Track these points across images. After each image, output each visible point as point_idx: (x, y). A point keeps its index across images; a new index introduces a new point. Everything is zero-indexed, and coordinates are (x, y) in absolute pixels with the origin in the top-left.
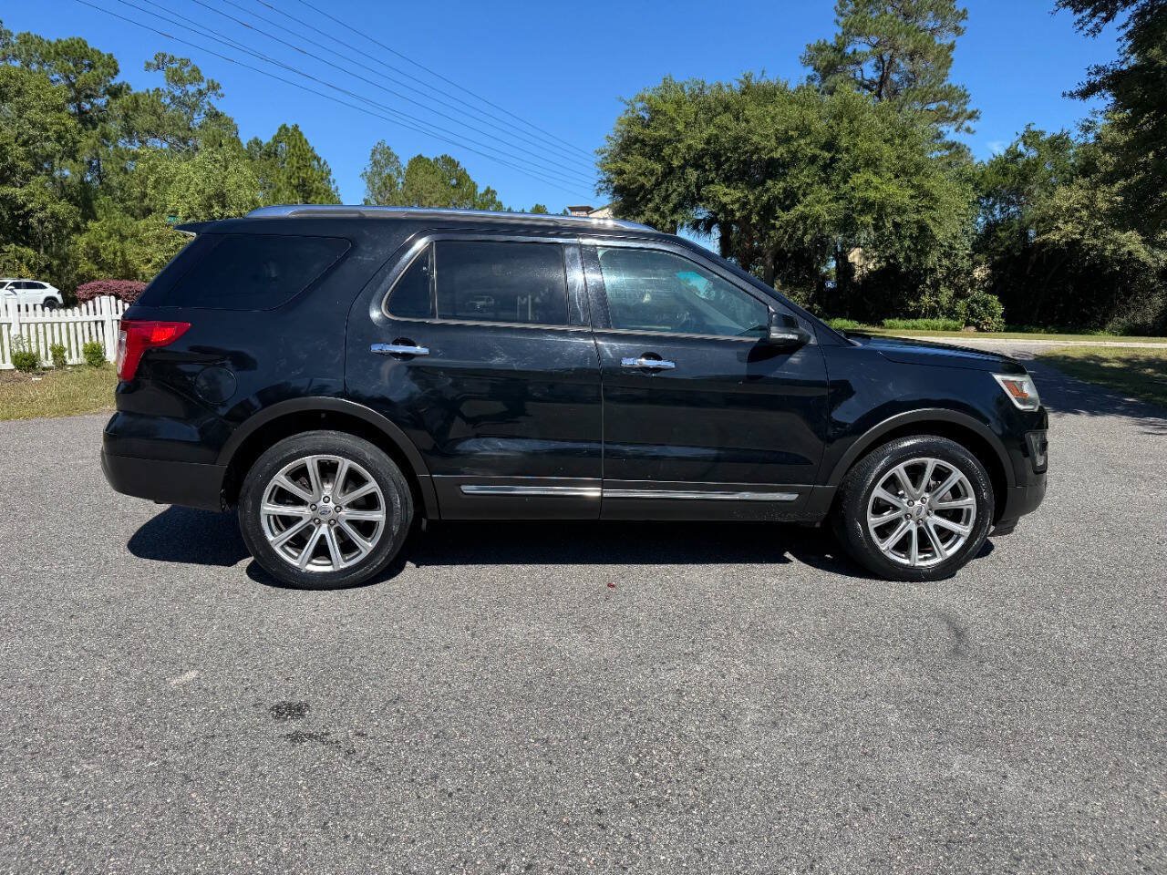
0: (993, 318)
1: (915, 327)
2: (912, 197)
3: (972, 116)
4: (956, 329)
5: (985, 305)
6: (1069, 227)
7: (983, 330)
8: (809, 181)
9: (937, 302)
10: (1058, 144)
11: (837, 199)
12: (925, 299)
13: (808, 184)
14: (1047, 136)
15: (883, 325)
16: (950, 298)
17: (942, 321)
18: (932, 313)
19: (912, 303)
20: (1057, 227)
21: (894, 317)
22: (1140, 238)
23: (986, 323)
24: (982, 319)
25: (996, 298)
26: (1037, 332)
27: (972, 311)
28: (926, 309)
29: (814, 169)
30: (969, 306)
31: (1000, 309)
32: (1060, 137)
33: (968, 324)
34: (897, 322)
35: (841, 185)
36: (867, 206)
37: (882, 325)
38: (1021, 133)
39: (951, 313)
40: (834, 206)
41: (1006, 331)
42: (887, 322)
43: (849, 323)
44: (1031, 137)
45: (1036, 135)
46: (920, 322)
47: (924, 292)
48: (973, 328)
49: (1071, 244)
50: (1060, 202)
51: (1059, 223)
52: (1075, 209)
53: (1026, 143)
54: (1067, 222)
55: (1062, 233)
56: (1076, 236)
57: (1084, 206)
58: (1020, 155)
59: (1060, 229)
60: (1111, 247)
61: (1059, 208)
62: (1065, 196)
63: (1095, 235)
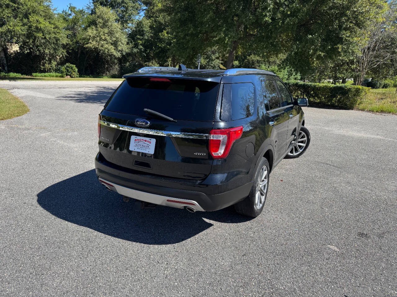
0: (75, 73)
1: (45, 76)
2: (54, 28)
4: (62, 77)
5: (72, 68)
6: (94, 43)
7: (72, 77)
8: (9, 15)
9: (51, 67)
10: (81, 12)
11: (24, 25)
12: (47, 65)
13: (8, 16)
14: (78, 9)
16: (56, 65)
17: (54, 74)
18: (49, 71)
19: (42, 67)
20: (90, 42)
21: (36, 72)
22: (114, 48)
23: (73, 75)
24: (71, 73)
25: (75, 66)
26: (87, 77)
27: (68, 70)
28: (47, 69)
29: (10, 10)
30: (66, 69)
31: (77, 70)
32: (82, 11)
33: (67, 75)
34: (37, 74)
36: (38, 29)
37: (31, 75)
38: (69, 6)
39: (57, 71)
40: (23, 28)
41: (80, 77)
42: (34, 74)
43: (17, 74)
44: (72, 8)
45: (74, 8)
46: (46, 74)
47: (46, 63)
48: (69, 77)
49: (96, 49)
50: (90, 34)
51: (91, 41)
52: (94, 37)
53: (71, 11)
54: (93, 41)
55: (92, 44)
56: (96, 46)
57: (97, 36)
58: (70, 15)
59: (91, 43)
60: (107, 50)
61: (90, 36)
62: (91, 32)
63: (102, 46)
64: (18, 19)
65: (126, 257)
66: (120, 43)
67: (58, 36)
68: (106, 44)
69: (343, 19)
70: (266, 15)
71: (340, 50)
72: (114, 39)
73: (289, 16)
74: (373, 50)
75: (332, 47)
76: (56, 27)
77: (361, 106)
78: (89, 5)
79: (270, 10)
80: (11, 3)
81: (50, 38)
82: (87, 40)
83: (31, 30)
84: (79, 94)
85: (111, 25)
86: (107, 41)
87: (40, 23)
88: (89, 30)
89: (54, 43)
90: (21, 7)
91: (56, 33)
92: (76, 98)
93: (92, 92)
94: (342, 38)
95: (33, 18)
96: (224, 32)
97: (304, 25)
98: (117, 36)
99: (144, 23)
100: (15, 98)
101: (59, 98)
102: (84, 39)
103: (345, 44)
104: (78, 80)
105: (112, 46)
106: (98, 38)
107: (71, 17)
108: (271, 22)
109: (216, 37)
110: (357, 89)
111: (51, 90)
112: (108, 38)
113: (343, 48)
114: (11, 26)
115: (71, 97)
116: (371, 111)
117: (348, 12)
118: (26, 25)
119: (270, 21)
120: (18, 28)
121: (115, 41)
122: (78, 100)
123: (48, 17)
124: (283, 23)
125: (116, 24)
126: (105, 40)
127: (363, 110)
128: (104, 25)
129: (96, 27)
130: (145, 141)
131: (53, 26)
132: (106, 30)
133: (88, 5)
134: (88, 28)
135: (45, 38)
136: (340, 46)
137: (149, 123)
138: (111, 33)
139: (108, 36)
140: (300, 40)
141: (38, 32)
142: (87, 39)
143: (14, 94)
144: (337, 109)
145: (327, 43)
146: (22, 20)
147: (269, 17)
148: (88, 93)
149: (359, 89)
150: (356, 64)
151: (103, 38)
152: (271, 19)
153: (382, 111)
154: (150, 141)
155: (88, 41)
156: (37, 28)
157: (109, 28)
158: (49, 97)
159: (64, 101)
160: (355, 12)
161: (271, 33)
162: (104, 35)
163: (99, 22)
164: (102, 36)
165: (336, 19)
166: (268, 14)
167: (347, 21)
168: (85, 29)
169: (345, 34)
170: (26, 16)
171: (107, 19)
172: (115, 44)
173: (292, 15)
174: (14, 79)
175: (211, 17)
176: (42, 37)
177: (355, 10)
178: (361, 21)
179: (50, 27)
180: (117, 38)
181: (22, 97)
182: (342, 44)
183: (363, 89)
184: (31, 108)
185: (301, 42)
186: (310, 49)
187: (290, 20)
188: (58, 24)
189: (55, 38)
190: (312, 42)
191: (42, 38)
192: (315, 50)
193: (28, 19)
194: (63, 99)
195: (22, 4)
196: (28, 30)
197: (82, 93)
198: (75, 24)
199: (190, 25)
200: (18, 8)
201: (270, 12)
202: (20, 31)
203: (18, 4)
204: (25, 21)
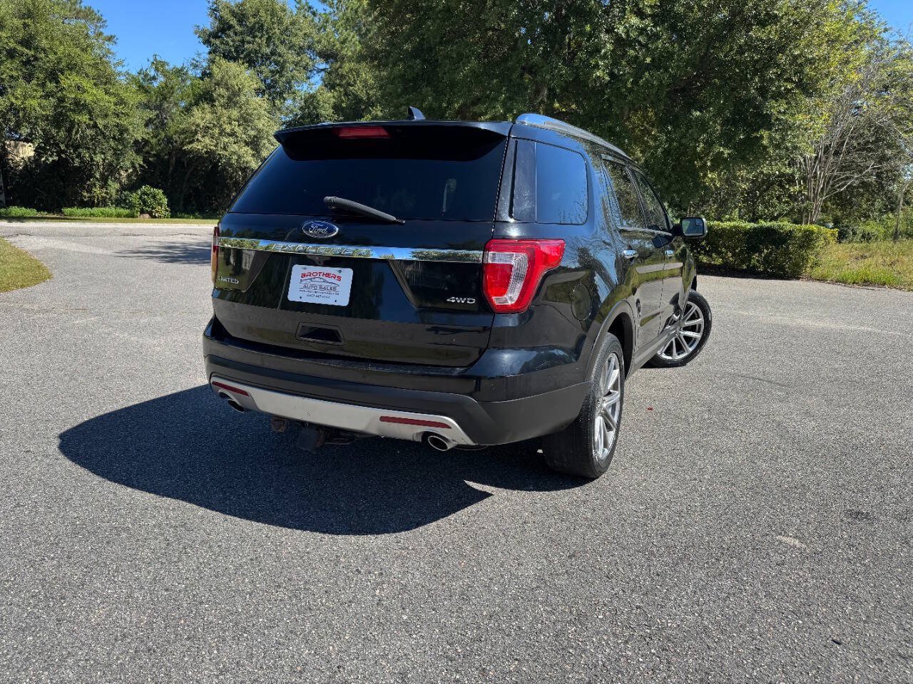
0: (162, 207)
1: (92, 215)
2: (116, 104)
3: (110, 39)
4: (132, 216)
5: (154, 197)
6: (207, 140)
7: (155, 217)
8: (15, 74)
9: (107, 193)
10: (179, 72)
11: (47, 96)
12: (97, 190)
13: (12, 77)
14: (172, 67)
15: (63, 213)
16: (117, 191)
17: (112, 210)
18: (103, 202)
19: (85, 194)
20: (198, 139)
21: (72, 206)
22: (252, 152)
23: (157, 212)
24: (153, 208)
25: (161, 191)
26: (188, 218)
27: (145, 202)
28: (98, 199)
29: (16, 63)
30: (140, 198)
31: (165, 201)
32: (182, 70)
33: (142, 212)
34: (75, 210)
35: (48, 84)
36: (79, 106)
37: (61, 212)
38: (152, 60)
39: (119, 203)
40: (45, 102)
41: (172, 217)
42: (67, 210)
43: (28, 210)
44: (159, 65)
45: (163, 64)
46: (95, 210)
47: (95, 185)
48: (147, 216)
49: (210, 153)
50: (198, 121)
51: (199, 136)
52: (208, 127)
53: (157, 69)
54: (203, 136)
55: (202, 144)
56: (212, 147)
57: (214, 125)
58: (154, 78)
59: (200, 141)
60: (235, 157)
61: (198, 125)
62: (201, 116)
63: (225, 149)
64: (34, 82)
65: (276, 561)
66: (265, 141)
67: (124, 122)
68: (235, 143)
69: (771, 73)
70: (597, 66)
71: (765, 142)
72: (253, 133)
73: (648, 67)
74: (837, 153)
75: (748, 138)
76: (121, 102)
77: (818, 271)
78: (197, 59)
79: (605, 53)
80: (19, 48)
81: (106, 127)
82: (191, 135)
83: (64, 107)
84: (170, 248)
85: (247, 101)
86: (237, 137)
87: (84, 91)
88: (196, 112)
89: (114, 138)
90: (42, 55)
91: (121, 115)
92: (163, 255)
93: (198, 244)
94: (769, 116)
95: (68, 80)
96: (504, 104)
97: (683, 90)
98: (260, 126)
99: (319, 97)
100: (19, 253)
101: (122, 254)
102: (184, 132)
103: (776, 131)
104: (167, 222)
105: (246, 148)
106: (217, 131)
107: (156, 84)
108: (609, 82)
109: (486, 114)
110: (805, 231)
111: (106, 238)
112: (239, 130)
113: (771, 139)
114: (17, 98)
115: (151, 252)
116: (842, 281)
117: (782, 59)
118: (52, 96)
119: (607, 78)
120: (34, 103)
121: (255, 136)
122: (166, 257)
123: (104, 80)
124: (635, 83)
125: (258, 99)
126: (233, 134)
127: (822, 279)
128: (231, 102)
129: (213, 106)
130: (328, 275)
131: (113, 99)
132: (235, 113)
133: (194, 59)
134: (195, 108)
135: (95, 126)
136: (765, 133)
137: (337, 229)
138: (245, 120)
139: (239, 125)
140: (675, 123)
141: (80, 113)
142: (192, 133)
143: (18, 245)
144: (763, 278)
145: (736, 127)
146: (43, 85)
147: (604, 71)
148: (191, 245)
149: (812, 232)
150: (800, 183)
151: (228, 130)
152: (609, 74)
153: (866, 283)
154: (338, 274)
155: (193, 136)
156: (77, 103)
157: (240, 107)
158: (100, 251)
159: (135, 260)
160: (796, 58)
161: (610, 106)
162: (230, 124)
163: (219, 95)
164: (225, 126)
165: (755, 74)
166: (601, 63)
167: (779, 76)
168: (188, 110)
169: (775, 108)
170: (53, 76)
171: (236, 88)
172: (254, 144)
173: (656, 65)
174: (21, 219)
175: (472, 71)
176: (88, 121)
177: (797, 53)
178: (811, 79)
179: (108, 102)
180: (259, 131)
181: (37, 252)
182: (770, 129)
183: (819, 232)
184: (55, 273)
185: (676, 126)
186: (697, 141)
187: (652, 76)
188: (124, 95)
189: (117, 126)
190: (703, 126)
191: (88, 126)
192: (709, 144)
193: (58, 82)
194: (131, 255)
195: (44, 50)
196: (56, 107)
197: (177, 245)
198: (165, 99)
199: (426, 90)
200: (36, 59)
201: (607, 58)
202: (38, 109)
203: (36, 49)
204: (51, 86)
